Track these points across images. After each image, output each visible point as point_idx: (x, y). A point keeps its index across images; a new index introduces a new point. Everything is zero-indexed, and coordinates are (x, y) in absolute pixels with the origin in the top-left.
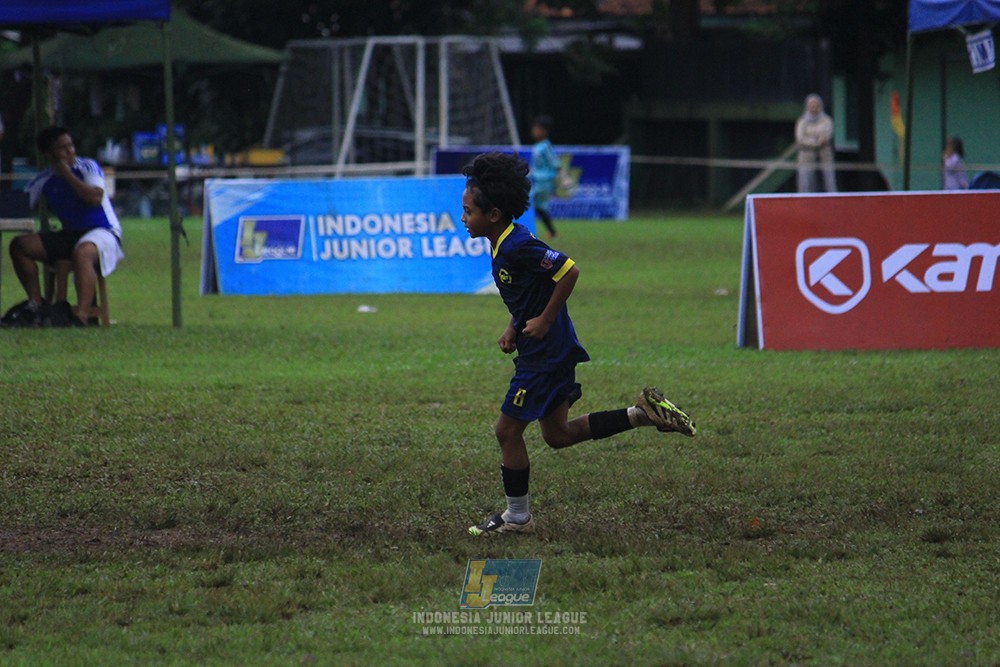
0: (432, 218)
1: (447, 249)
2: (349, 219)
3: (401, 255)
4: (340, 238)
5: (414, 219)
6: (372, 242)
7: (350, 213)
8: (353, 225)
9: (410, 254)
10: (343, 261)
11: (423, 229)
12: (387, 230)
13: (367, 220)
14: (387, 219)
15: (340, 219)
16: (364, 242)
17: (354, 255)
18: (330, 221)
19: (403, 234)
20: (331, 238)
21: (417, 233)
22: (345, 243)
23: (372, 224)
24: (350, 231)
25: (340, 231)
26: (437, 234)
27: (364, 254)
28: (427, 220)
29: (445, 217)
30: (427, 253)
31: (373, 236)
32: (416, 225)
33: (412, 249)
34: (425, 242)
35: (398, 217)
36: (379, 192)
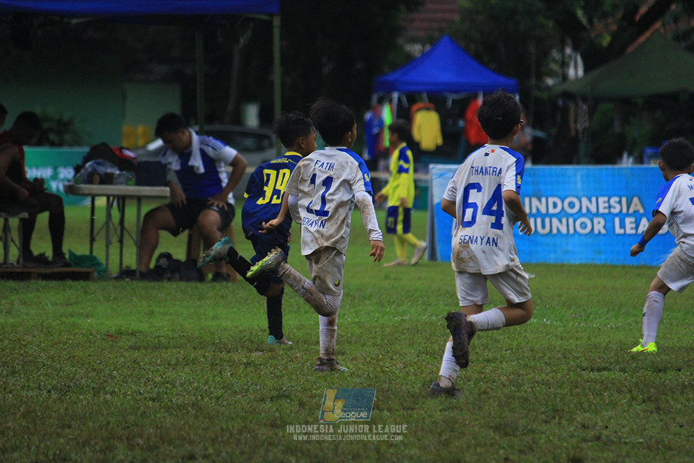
0: (624, 200)
1: (637, 228)
2: (551, 200)
3: (596, 231)
4: (543, 217)
5: (609, 201)
6: (571, 221)
7: (553, 196)
8: (555, 205)
9: (603, 231)
10: (543, 235)
11: (616, 210)
12: (584, 210)
13: (567, 202)
14: (585, 201)
15: (544, 200)
16: (564, 220)
17: (555, 231)
18: (535, 202)
19: (598, 214)
20: (535, 216)
21: (610, 213)
22: (547, 220)
23: (572, 205)
24: (551, 211)
25: (543, 210)
26: (628, 215)
27: (564, 230)
28: (620, 202)
29: (636, 200)
30: (618, 231)
31: (572, 215)
32: (610, 207)
33: (604, 227)
34: (617, 220)
35: (594, 200)
36: (579, 178)
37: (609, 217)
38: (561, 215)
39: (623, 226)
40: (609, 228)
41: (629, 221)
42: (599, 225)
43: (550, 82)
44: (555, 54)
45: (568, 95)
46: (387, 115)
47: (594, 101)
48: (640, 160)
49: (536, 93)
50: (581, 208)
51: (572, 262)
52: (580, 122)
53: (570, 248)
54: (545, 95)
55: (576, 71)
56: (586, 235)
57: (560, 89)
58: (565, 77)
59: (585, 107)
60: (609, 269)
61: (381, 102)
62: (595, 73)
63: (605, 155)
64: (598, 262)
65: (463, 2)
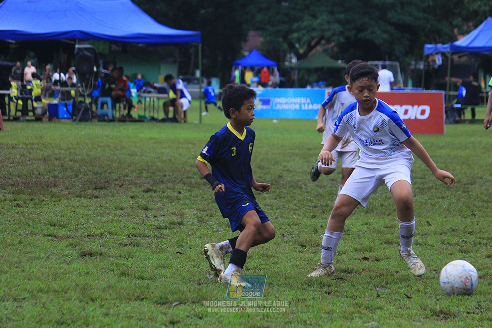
1: (308, 107)
26: (306, 103)
28: (304, 100)
29: (308, 99)
36: (292, 92)
37: (300, 104)
38: (286, 104)
39: (304, 106)
40: (300, 107)
41: (306, 105)
42: (297, 107)
43: (286, 63)
44: (288, 55)
45: (292, 68)
46: (237, 73)
47: (300, 70)
48: (312, 87)
49: (282, 67)
52: (295, 76)
53: (289, 114)
54: (285, 67)
55: (294, 60)
57: (289, 66)
58: (291, 62)
59: (296, 72)
60: (299, 120)
61: (235, 69)
62: (300, 62)
63: (302, 85)
65: (261, 39)
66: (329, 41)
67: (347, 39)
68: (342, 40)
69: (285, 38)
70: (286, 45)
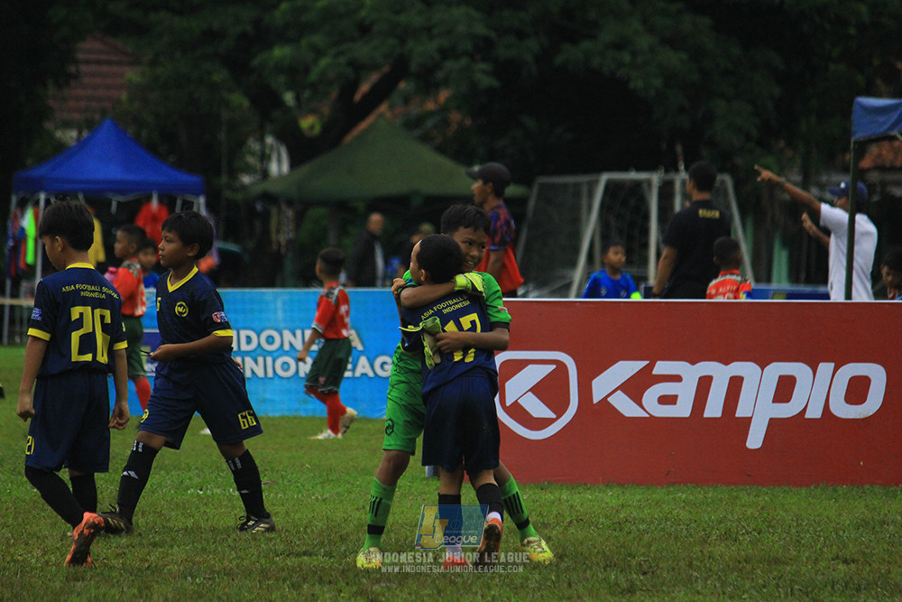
1: (354, 369)
2: (243, 334)
3: (301, 374)
6: (269, 360)
7: (245, 328)
8: (249, 340)
12: (287, 347)
13: (264, 336)
14: (287, 335)
16: (260, 360)
23: (270, 340)
24: (244, 347)
27: (260, 373)
31: (270, 353)
35: (299, 333)
36: (279, 305)
38: (257, 353)
43: (246, 179)
44: (254, 145)
45: (269, 198)
46: (29, 223)
47: (302, 205)
49: (228, 194)
50: (282, 345)
51: (271, 415)
52: (283, 231)
53: (268, 396)
54: (239, 197)
55: (279, 166)
56: (288, 378)
57: (258, 189)
58: (265, 174)
59: (290, 213)
61: (22, 205)
62: (305, 169)
64: (303, 414)
65: (132, 75)
66: (427, 82)
67: (506, 70)
68: (484, 76)
69: (238, 65)
70: (239, 100)
